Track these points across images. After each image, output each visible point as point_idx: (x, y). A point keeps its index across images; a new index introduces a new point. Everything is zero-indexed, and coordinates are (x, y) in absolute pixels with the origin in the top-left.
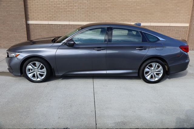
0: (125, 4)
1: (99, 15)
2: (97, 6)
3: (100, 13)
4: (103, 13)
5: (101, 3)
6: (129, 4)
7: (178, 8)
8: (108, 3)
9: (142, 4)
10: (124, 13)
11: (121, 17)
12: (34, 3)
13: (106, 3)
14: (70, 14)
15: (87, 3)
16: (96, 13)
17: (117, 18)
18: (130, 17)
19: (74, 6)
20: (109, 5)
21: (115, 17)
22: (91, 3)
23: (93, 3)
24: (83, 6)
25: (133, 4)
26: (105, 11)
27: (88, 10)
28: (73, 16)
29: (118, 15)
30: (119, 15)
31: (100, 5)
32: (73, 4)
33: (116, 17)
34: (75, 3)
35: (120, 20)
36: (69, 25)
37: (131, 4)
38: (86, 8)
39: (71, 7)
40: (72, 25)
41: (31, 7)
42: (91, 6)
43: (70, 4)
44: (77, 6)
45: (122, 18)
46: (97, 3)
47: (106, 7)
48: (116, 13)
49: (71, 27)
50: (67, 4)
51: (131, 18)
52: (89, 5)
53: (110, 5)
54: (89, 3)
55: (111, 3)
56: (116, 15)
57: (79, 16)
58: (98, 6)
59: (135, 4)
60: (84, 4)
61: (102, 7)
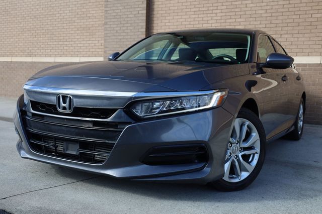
1: (292, 39)
2: (288, 21)
3: (295, 35)
4: (301, 35)
5: (299, 13)
8: (316, 12)
12: (163, 24)
15: (266, 15)
16: (286, 36)
20: (319, 15)
22: (273, 14)
23: (277, 14)
24: (255, 23)
26: (308, 31)
31: (294, 17)
32: (234, 20)
34: (239, 16)
42: (273, 22)
43: (227, 21)
46: (288, 13)
50: (223, 21)
52: (268, 18)
54: (270, 15)
58: (292, 21)
60: (258, 19)
61: (301, 20)
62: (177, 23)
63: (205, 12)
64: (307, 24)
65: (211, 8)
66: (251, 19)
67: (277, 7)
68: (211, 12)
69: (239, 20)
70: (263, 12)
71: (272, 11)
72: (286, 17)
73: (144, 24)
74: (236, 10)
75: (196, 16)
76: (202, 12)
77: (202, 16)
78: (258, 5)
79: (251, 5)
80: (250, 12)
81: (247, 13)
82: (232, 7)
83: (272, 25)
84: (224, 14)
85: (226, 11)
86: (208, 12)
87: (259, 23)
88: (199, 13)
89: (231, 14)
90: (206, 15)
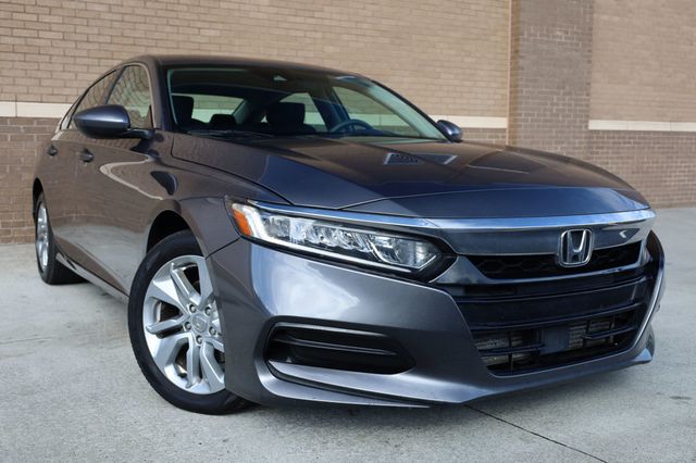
0: (278, 31)
2: (157, 36)
5: (177, 22)
6: (293, 33)
7: (468, 60)
8: (207, 25)
9: (345, 37)
13: (199, 24)
14: (17, 65)
15: (110, 16)
19: (38, 26)
20: (212, 33)
22: (127, 18)
23: (135, 19)
24: (87, 30)
25: (308, 34)
27: (113, 48)
28: (40, 74)
31: (168, 29)
32: (34, 18)
34: (47, 10)
36: (16, 119)
38: (102, 39)
39: (25, 33)
40: (30, 120)
42: (127, 33)
44: (54, 27)
46: (155, 20)
47: (199, 39)
49: (28, 130)
52: (116, 24)
53: (218, 33)
54: (119, 17)
55: (221, 26)
57: (67, 76)
58: (164, 36)
59: (319, 35)
60: (92, 22)
61: (181, 38)
66: (77, 21)
69: (47, 19)
70: (104, 8)
72: (153, 28)
83: (125, 41)
87: (96, 31)
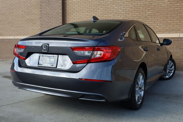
0: (170, 9)
2: (134, 16)
5: (140, 11)
6: (176, 9)
10: (169, 22)
11: (165, 26)
12: (71, 18)
13: (146, 11)
15: (123, 13)
17: (160, 28)
18: (179, 26)
20: (149, 13)
21: (157, 26)
22: (127, 12)
23: (129, 12)
29: (161, 24)
30: (163, 24)
31: (137, 13)
32: (107, 15)
33: (159, 26)
34: (110, 13)
35: (164, 30)
37: (180, 9)
41: (69, 21)
43: (104, 16)
45: (167, 28)
47: (145, 15)
48: (158, 22)
50: (101, 16)
51: (180, 28)
52: (124, 14)
54: (125, 12)
55: (152, 10)
56: (158, 24)
60: (119, 15)
61: (140, 15)
62: (78, 17)
63: (92, 11)
64: (143, 17)
65: (96, 9)
66: (116, 15)
67: (129, 8)
68: (95, 11)
69: (110, 15)
70: (122, 11)
71: (126, 10)
72: (133, 14)
73: (61, 18)
74: (108, 10)
75: (88, 13)
76: (91, 11)
77: (91, 13)
78: (119, 7)
79: (116, 7)
80: (115, 11)
81: (114, 11)
82: (106, 8)
84: (102, 12)
85: (103, 10)
86: (94, 11)
87: (120, 17)
88: (89, 11)
89: (106, 12)
90: (93, 13)
